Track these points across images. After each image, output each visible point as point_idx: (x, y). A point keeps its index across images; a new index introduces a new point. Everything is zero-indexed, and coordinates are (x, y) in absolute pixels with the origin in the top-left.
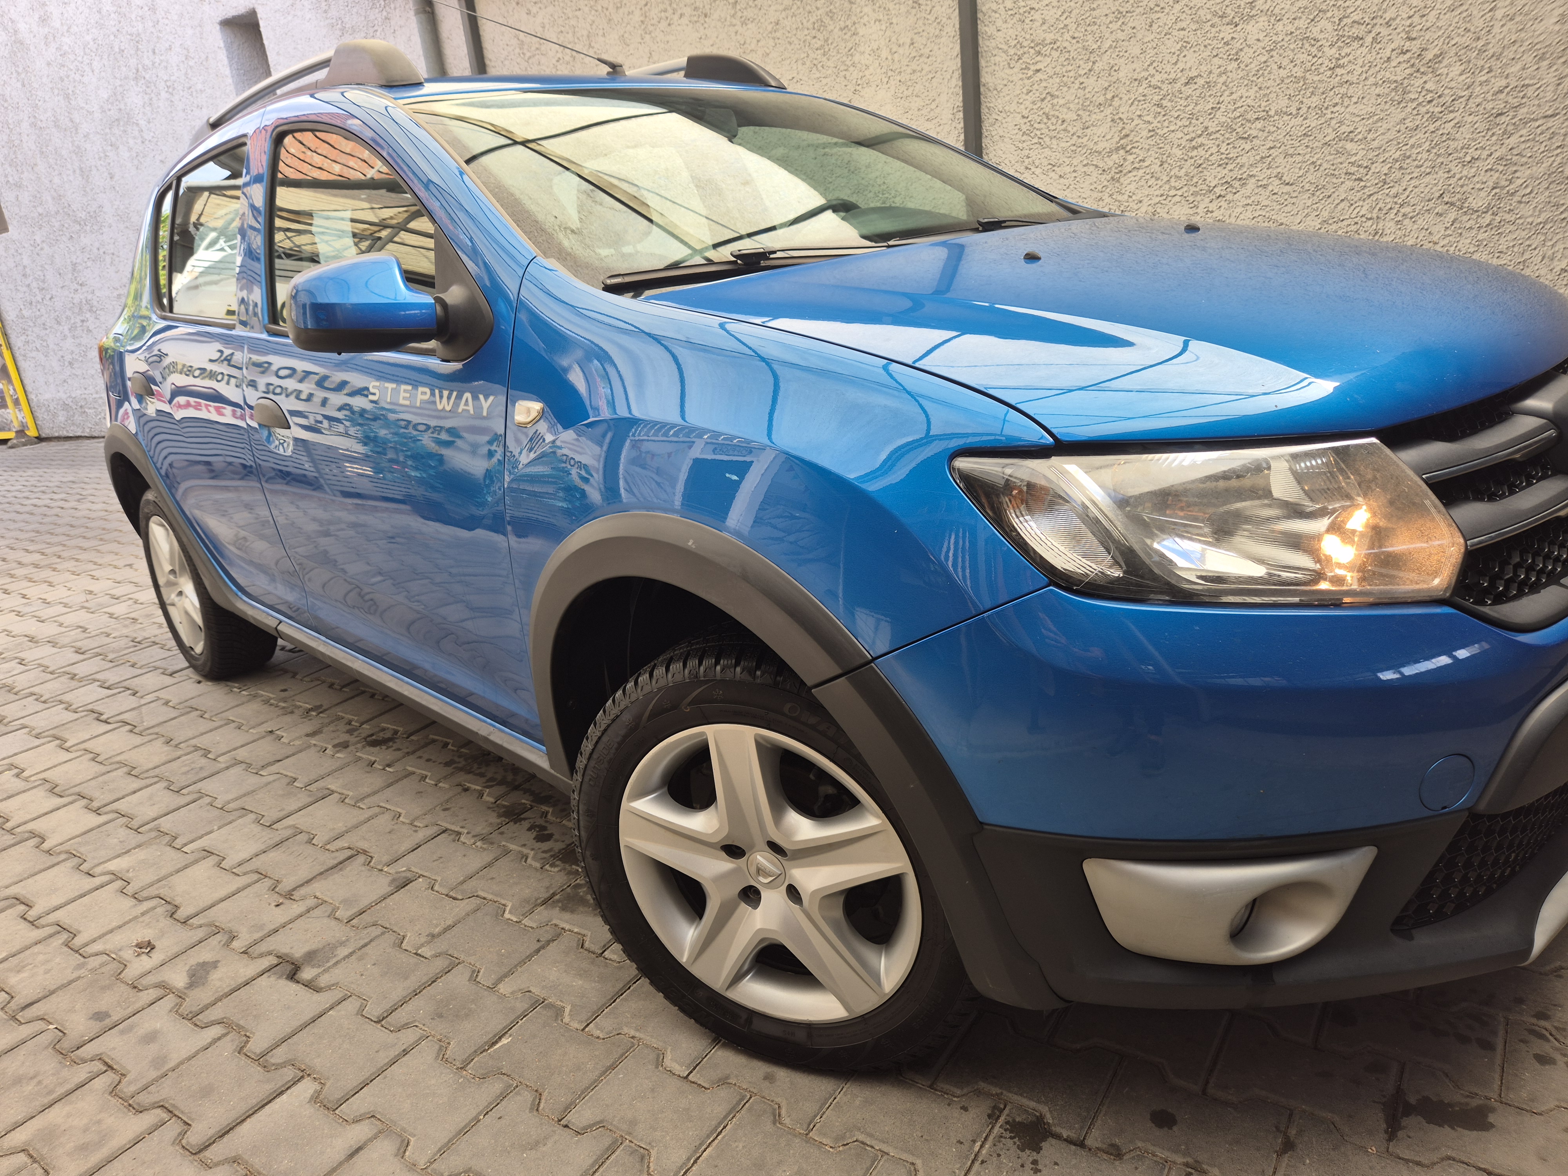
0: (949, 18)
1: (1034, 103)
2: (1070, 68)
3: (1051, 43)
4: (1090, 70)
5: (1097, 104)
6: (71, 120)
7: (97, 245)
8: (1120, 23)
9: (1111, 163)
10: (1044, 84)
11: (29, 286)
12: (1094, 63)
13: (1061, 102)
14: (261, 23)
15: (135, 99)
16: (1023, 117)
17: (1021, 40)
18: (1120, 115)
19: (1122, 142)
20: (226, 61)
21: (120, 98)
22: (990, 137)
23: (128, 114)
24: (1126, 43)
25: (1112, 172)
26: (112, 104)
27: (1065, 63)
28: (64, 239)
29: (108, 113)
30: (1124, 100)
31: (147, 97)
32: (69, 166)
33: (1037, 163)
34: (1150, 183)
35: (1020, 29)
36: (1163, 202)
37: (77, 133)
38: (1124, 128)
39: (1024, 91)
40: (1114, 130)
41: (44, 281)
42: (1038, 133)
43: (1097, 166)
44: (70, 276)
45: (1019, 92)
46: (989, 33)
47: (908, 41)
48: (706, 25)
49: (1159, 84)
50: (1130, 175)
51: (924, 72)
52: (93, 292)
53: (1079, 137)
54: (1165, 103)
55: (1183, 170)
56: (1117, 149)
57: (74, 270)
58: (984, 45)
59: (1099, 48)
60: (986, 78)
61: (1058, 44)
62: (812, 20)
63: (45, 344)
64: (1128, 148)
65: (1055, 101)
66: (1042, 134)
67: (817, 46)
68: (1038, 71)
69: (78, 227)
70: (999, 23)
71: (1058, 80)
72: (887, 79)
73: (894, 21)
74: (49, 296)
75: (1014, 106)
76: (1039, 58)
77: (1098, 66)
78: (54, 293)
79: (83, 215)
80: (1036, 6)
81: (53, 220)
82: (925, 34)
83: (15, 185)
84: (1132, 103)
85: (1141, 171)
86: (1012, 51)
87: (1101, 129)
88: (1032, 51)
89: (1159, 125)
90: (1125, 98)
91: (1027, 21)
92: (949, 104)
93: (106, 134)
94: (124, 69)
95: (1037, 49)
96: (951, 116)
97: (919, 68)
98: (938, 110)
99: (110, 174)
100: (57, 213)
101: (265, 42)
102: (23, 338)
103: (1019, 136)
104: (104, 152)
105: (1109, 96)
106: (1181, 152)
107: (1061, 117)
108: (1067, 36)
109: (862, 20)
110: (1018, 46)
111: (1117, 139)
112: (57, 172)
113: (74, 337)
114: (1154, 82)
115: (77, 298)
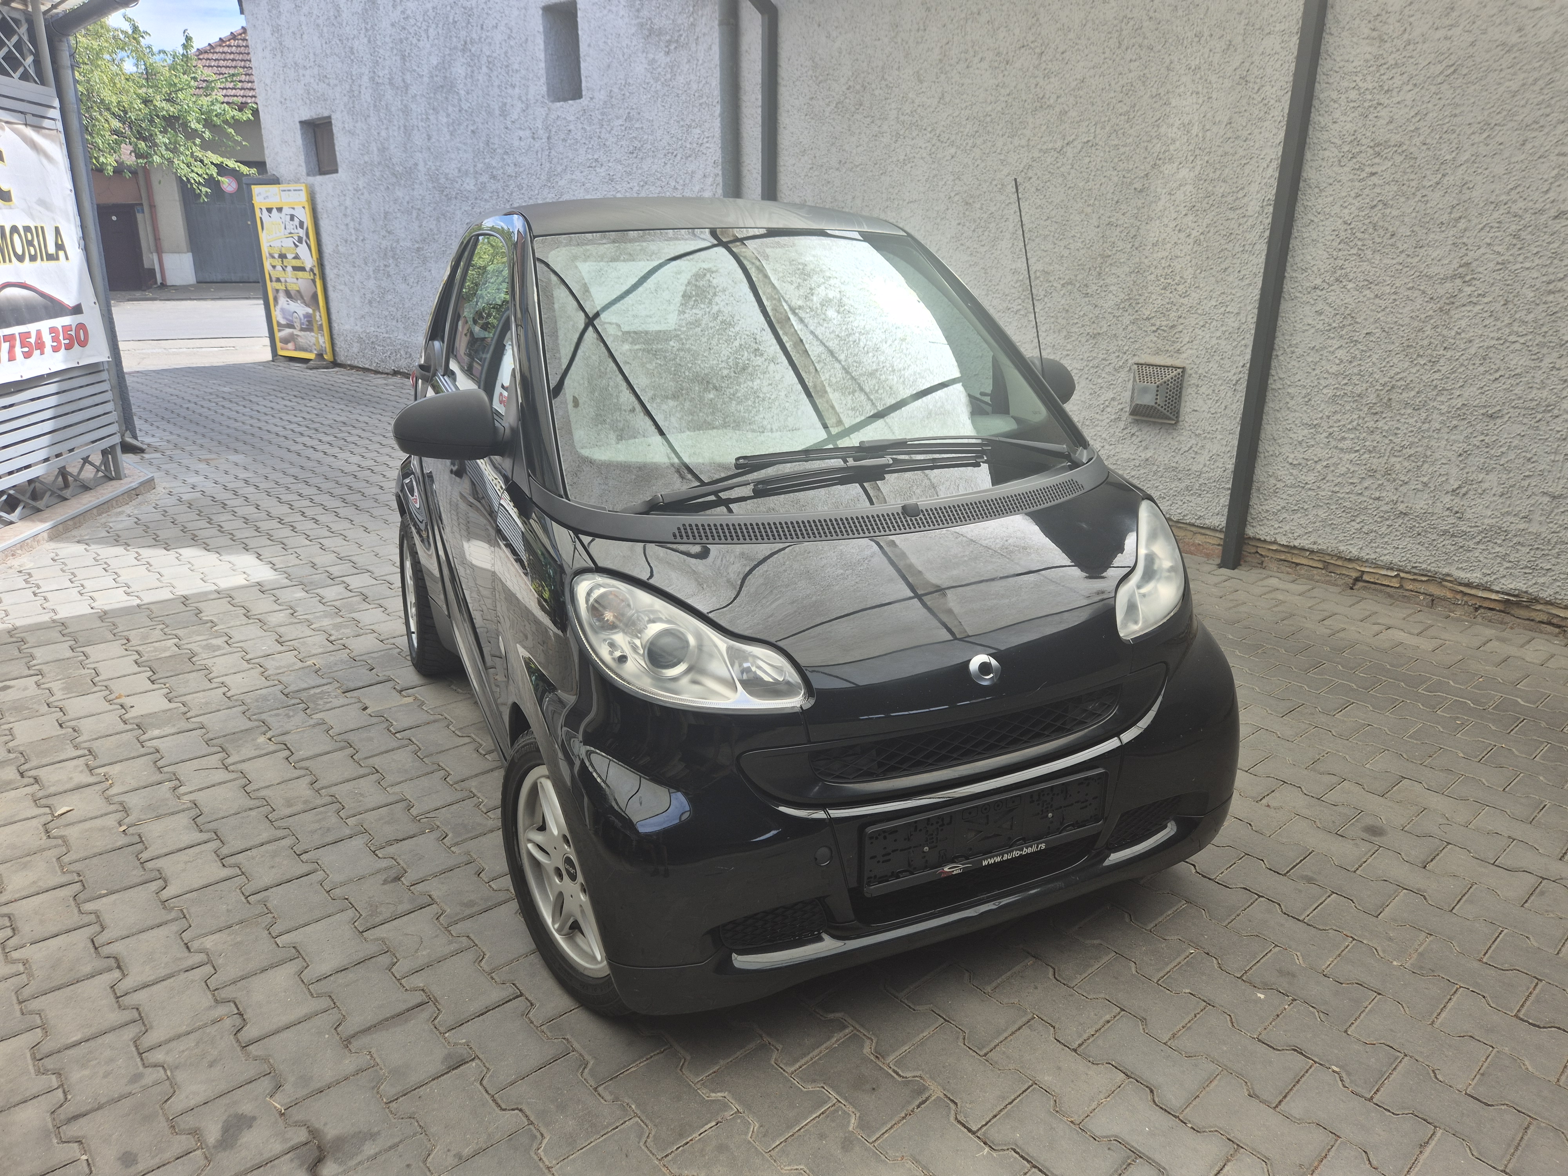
0: (1280, 101)
1: (1360, 209)
2: (1412, 176)
3: (1395, 146)
4: (1438, 184)
5: (1438, 222)
6: (403, 80)
7: (407, 198)
8: (1485, 135)
9: (1441, 292)
10: (1378, 190)
11: (347, 225)
12: (1444, 175)
13: (1395, 213)
14: (579, 14)
15: (459, 70)
16: (1345, 223)
17: (1359, 136)
18: (1465, 240)
19: (1460, 270)
20: (542, 46)
21: (447, 66)
22: (1299, 239)
23: (452, 82)
24: (1489, 160)
25: (1442, 302)
26: (440, 70)
27: (1408, 170)
28: (382, 188)
29: (435, 79)
30: (1473, 224)
31: (469, 69)
32: (396, 123)
33: (1351, 275)
34: (1487, 322)
35: (1360, 125)
36: (1500, 347)
37: (406, 93)
38: (1466, 255)
39: (1353, 194)
40: (1453, 254)
41: (360, 224)
43: (1424, 292)
44: (381, 223)
45: (1344, 194)
46: (1323, 124)
47: (1226, 120)
48: (1006, 73)
49: (1520, 212)
50: (1464, 309)
51: (1237, 157)
52: (398, 241)
53: (1409, 256)
54: (1523, 234)
55: (1532, 315)
56: (1454, 277)
57: (385, 218)
58: (1314, 135)
59: (1454, 159)
60: (1310, 173)
61: (1405, 147)
62: (1121, 83)
63: (352, 280)
64: (1467, 278)
65: (1388, 211)
66: (1363, 245)
67: (1121, 111)
68: (1373, 174)
69: (394, 180)
70: (1337, 114)
71: (1395, 188)
72: (1192, 158)
73: (1214, 97)
74: (361, 238)
75: (1336, 209)
76: (1377, 160)
77: (1448, 180)
78: (366, 236)
79: (399, 169)
81: (376, 169)
82: (1247, 114)
83: (349, 131)
84: (1482, 229)
85: (1477, 308)
86: (1346, 148)
87: (1438, 252)
88: (1371, 151)
89: (1511, 259)
90: (1475, 221)
91: (1371, 117)
92: (1259, 195)
93: (430, 98)
94: (454, 39)
95: (1377, 149)
96: (1258, 208)
97: (1231, 151)
98: (1246, 199)
99: (428, 135)
100: (379, 163)
101: (580, 33)
102: (336, 271)
103: (1335, 244)
104: (427, 114)
105: (1455, 215)
106: (1532, 294)
107: (1391, 229)
108: (1417, 141)
109: (1177, 91)
110: (1356, 143)
111: (1455, 265)
112: (385, 126)
113: (376, 279)
114: (1515, 208)
115: (385, 243)
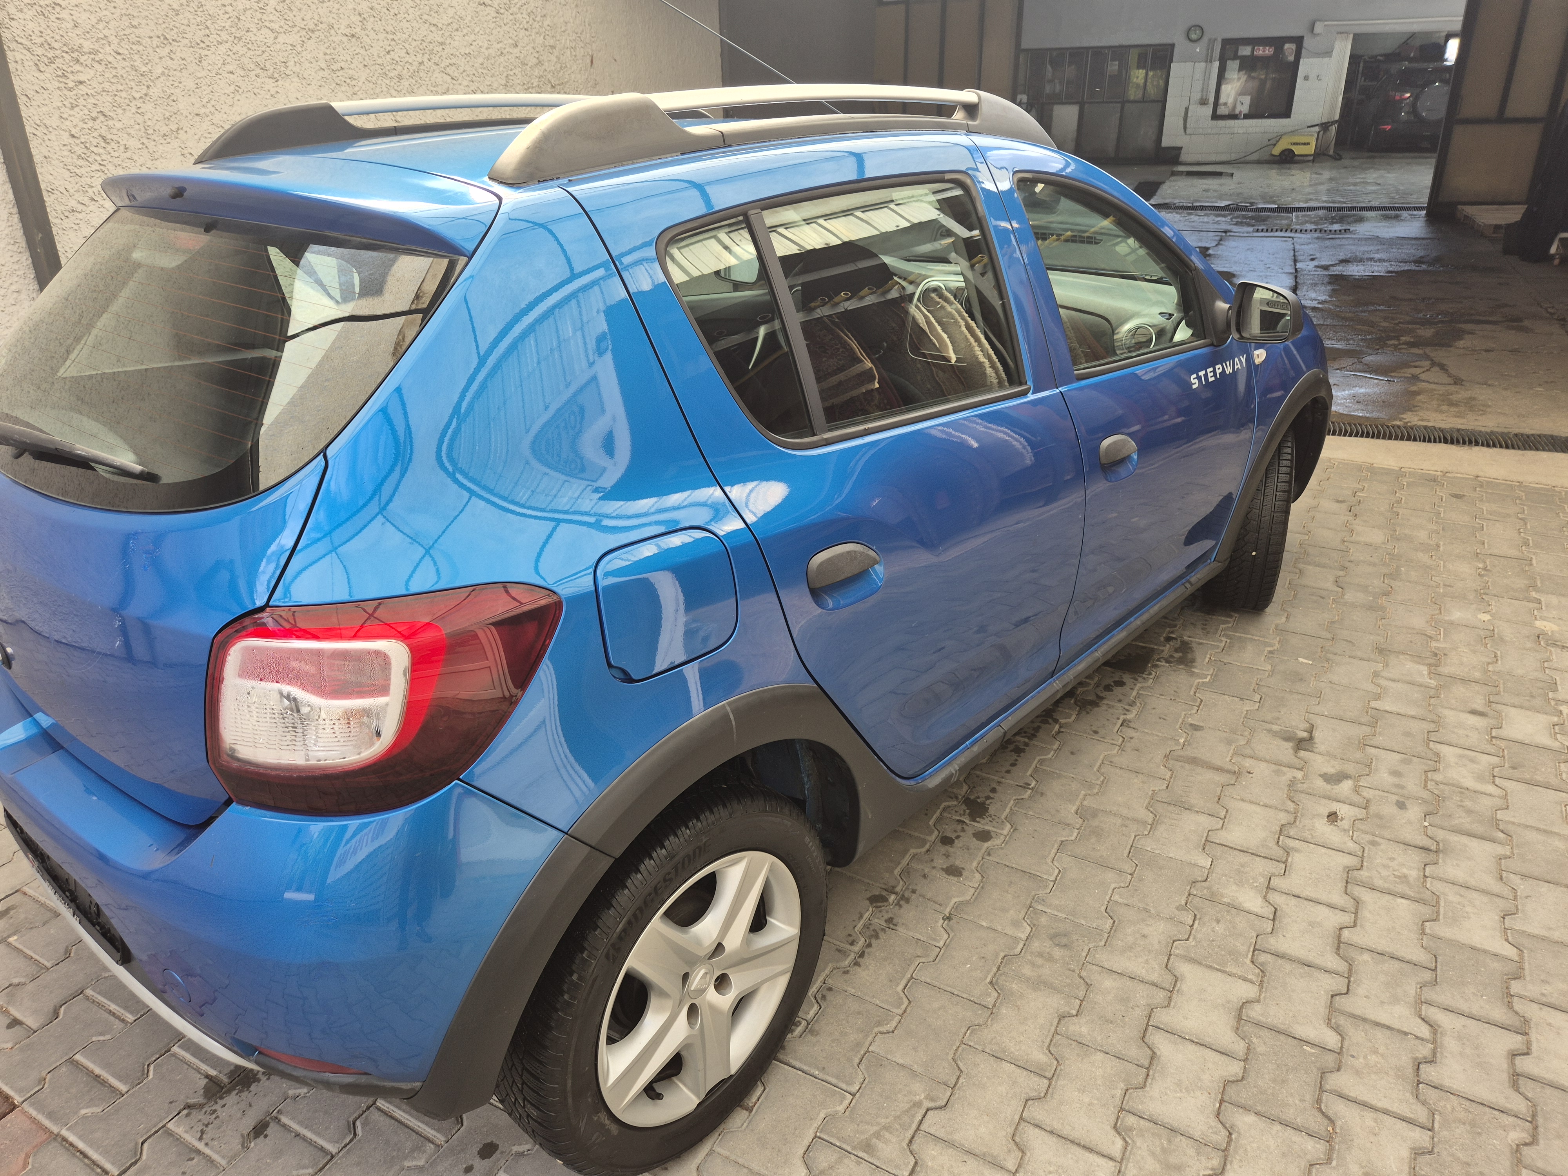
1: (82, 121)
3: (90, 53)
4: (146, 95)
10: (92, 100)
13: (119, 125)
16: (73, 136)
24: (178, 74)
39: (67, 104)
42: (98, 158)
45: (59, 104)
61: (100, 56)
65: (110, 123)
66: (103, 160)
68: (80, 82)
71: (109, 99)
75: (56, 121)
76: (78, 67)
77: (155, 92)
80: (63, 3)
86: (40, 51)
88: (67, 56)
108: (109, 49)
